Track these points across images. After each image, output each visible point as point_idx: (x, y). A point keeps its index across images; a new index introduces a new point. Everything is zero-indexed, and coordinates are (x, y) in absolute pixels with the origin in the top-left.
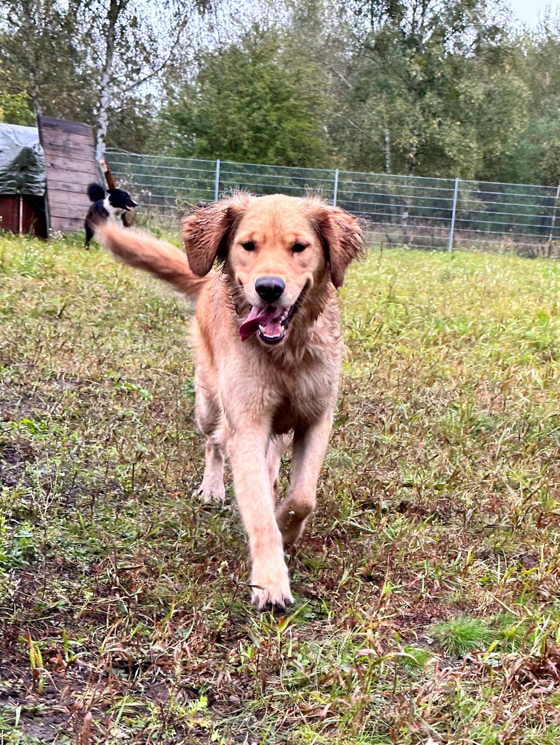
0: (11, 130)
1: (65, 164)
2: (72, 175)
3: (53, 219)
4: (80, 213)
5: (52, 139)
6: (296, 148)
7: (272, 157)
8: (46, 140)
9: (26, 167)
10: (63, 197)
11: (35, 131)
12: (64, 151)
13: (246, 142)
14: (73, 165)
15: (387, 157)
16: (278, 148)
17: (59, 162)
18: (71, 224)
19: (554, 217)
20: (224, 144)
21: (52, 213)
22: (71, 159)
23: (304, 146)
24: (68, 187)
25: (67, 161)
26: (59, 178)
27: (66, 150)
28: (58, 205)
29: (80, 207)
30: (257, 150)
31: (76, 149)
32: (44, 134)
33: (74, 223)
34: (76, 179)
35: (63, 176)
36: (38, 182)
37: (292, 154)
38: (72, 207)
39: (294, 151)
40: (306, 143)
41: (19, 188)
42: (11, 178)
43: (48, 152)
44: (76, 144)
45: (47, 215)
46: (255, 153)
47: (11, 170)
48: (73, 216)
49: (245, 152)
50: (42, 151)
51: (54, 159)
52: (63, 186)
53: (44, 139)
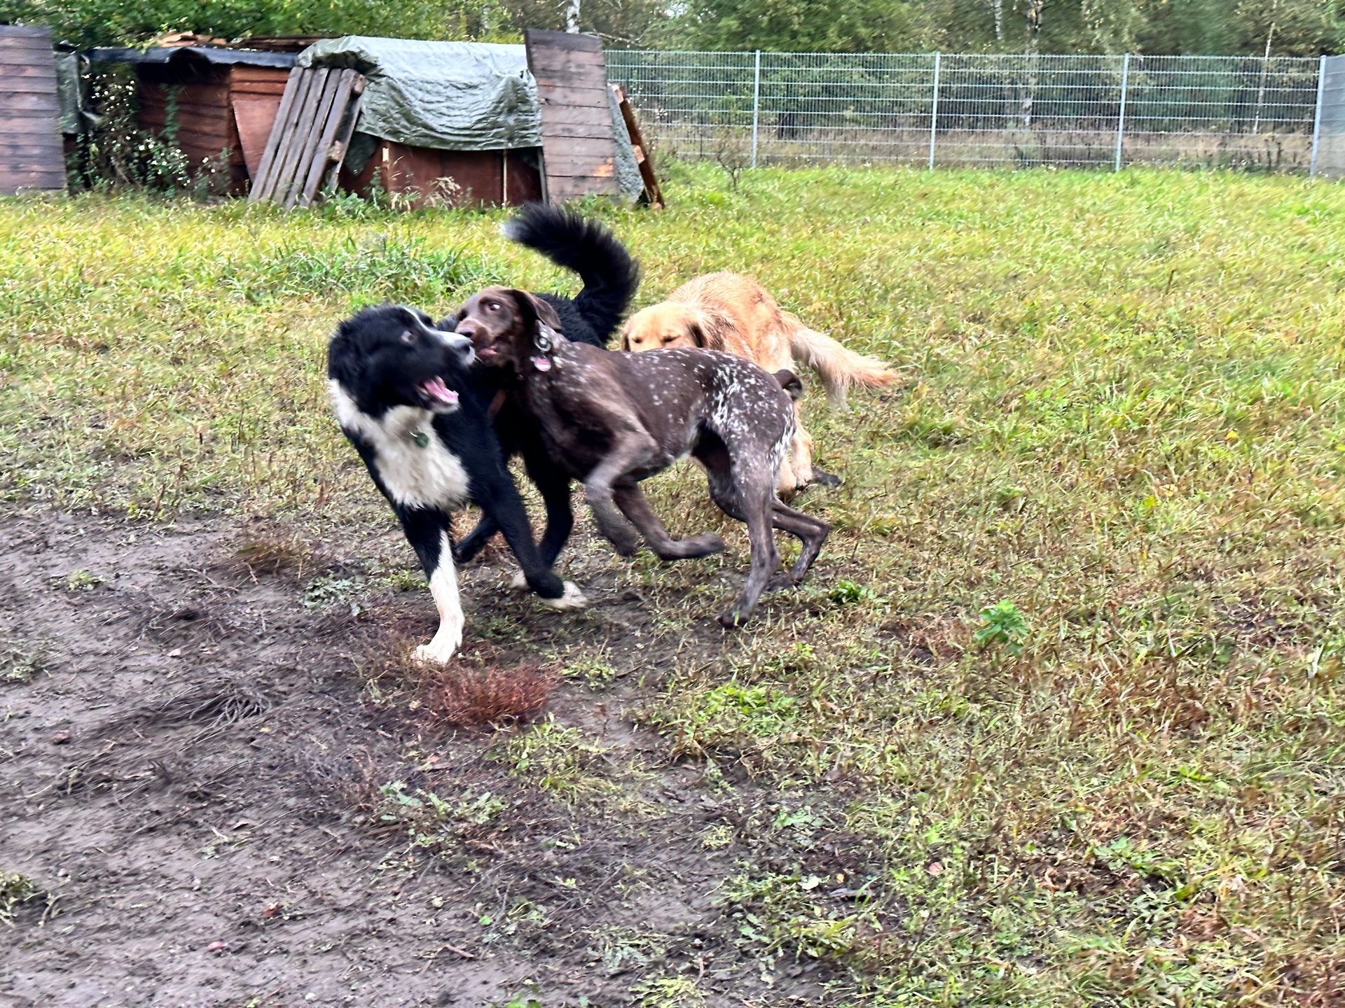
0: (487, 53)
1: (565, 97)
2: (576, 112)
3: (550, 180)
4: (587, 167)
5: (545, 63)
6: (870, 21)
7: (834, 39)
8: (538, 64)
9: (516, 107)
10: (562, 146)
11: (521, 50)
12: (563, 78)
13: (796, 19)
14: (576, 98)
15: (997, 16)
16: (842, 24)
17: (557, 95)
18: (576, 186)
19: (1262, 90)
20: (764, 25)
21: (549, 171)
22: (572, 89)
23: (881, 17)
24: (569, 130)
25: (567, 92)
26: (557, 120)
27: (566, 77)
28: (557, 159)
29: (588, 160)
30: (812, 30)
31: (580, 74)
32: (535, 56)
33: (580, 184)
34: (580, 118)
35: (562, 115)
36: (534, 127)
37: (863, 31)
38: (576, 160)
39: (866, 26)
40: (884, 13)
41: (511, 139)
42: (495, 125)
43: (542, 82)
44: (579, 66)
45: (542, 174)
46: (809, 34)
47: (495, 112)
48: (578, 173)
49: (794, 35)
50: (533, 82)
51: (549, 91)
52: (564, 130)
53: (535, 63)
